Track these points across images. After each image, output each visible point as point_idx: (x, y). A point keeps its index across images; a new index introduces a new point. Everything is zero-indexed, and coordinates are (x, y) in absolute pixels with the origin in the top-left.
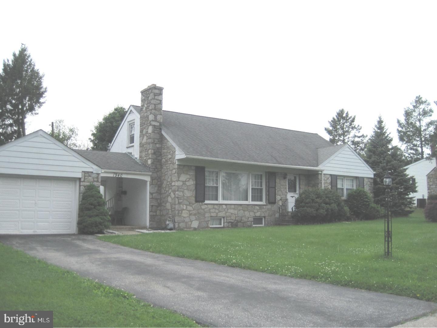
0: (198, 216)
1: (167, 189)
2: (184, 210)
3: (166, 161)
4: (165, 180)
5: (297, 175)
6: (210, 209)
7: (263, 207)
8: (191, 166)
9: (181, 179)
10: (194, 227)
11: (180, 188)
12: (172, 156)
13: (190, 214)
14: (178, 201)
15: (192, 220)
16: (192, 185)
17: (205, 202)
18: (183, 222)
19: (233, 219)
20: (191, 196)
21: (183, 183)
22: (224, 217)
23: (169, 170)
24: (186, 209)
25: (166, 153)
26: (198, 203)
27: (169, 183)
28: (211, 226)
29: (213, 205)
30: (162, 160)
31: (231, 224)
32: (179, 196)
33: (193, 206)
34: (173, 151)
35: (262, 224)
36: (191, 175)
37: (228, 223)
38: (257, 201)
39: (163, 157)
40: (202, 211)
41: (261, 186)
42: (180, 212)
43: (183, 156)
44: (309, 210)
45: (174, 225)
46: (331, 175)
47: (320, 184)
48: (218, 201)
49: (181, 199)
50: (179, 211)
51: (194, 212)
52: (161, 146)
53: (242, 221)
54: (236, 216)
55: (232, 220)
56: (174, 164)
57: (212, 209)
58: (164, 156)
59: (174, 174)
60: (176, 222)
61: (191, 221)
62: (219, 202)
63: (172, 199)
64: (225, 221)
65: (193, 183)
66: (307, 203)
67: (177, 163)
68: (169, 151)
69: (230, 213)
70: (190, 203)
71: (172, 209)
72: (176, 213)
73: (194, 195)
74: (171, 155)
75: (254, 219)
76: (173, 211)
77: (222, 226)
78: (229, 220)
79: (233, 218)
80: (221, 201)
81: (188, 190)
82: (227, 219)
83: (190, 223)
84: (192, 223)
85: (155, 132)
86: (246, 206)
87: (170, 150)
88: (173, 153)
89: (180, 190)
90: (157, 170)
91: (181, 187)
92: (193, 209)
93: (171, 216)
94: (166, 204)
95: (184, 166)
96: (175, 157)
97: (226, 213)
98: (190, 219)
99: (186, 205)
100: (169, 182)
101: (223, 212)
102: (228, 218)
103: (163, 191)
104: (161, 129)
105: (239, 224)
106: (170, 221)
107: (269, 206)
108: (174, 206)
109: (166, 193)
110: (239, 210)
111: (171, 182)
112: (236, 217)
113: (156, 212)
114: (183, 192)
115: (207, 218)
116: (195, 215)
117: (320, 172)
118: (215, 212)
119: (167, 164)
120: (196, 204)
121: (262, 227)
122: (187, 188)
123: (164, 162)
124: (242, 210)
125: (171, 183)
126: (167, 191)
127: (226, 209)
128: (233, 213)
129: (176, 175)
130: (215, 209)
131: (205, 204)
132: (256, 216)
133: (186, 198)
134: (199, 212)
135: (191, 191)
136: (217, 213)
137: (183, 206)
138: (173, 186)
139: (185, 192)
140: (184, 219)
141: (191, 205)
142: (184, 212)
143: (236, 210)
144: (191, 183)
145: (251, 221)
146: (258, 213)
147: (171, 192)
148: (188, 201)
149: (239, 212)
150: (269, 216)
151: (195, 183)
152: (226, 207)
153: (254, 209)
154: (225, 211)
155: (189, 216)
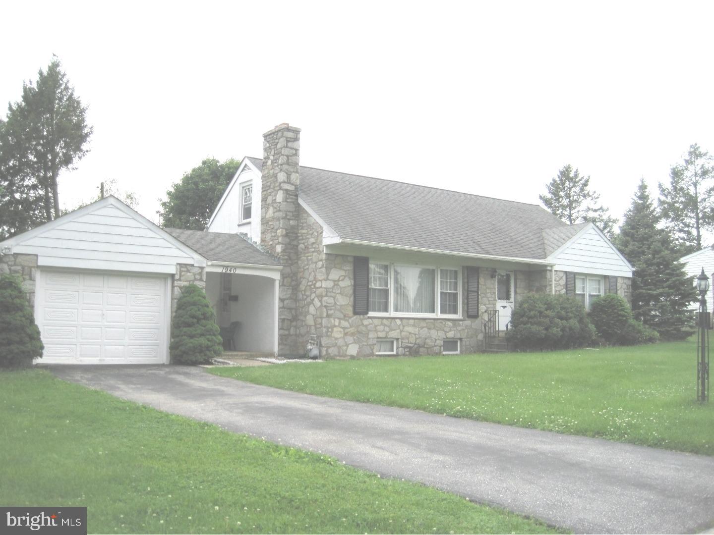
0: (357, 337)
1: (308, 293)
2: (335, 326)
3: (305, 247)
4: (304, 278)
5: (512, 271)
6: (376, 326)
7: (459, 324)
8: (348, 256)
9: (330, 277)
10: (352, 354)
11: (330, 292)
12: (317, 240)
13: (346, 334)
14: (327, 312)
15: (348, 343)
16: (349, 286)
17: (368, 313)
18: (334, 347)
19: (412, 342)
20: (347, 305)
21: (334, 284)
22: (397, 339)
23: (310, 262)
24: (339, 326)
25: (305, 235)
26: (358, 316)
27: (311, 283)
28: (377, 353)
29: (380, 320)
30: (299, 247)
31: (408, 349)
32: (328, 305)
33: (350, 321)
34: (317, 232)
35: (457, 351)
36: (348, 270)
37: (405, 348)
38: (450, 313)
39: (300, 242)
40: (364, 329)
41: (456, 289)
42: (330, 330)
43: (337, 240)
44: (535, 328)
45: (320, 352)
46: (566, 273)
47: (548, 288)
48: (388, 312)
49: (331, 310)
50: (328, 328)
51: (352, 330)
52: (298, 222)
53: (426, 346)
54: (417, 337)
56: (319, 252)
57: (379, 325)
58: (303, 239)
59: (320, 268)
60: (323, 347)
61: (347, 345)
62: (390, 315)
63: (316, 309)
64: (400, 345)
65: (350, 284)
66: (531, 318)
67: (325, 252)
68: (311, 232)
69: (407, 332)
70: (345, 316)
71: (316, 324)
72: (324, 331)
73: (351, 303)
74: (314, 238)
75: (444, 341)
76: (318, 328)
77: (395, 353)
78: (406, 343)
79: (412, 340)
80: (392, 313)
81: (342, 295)
82: (402, 342)
83: (345, 348)
84: (347, 348)
85: (288, 200)
86: (432, 321)
87: (313, 230)
88: (318, 236)
89: (329, 294)
90: (290, 262)
91: (331, 290)
92: (350, 325)
93: (315, 336)
94: (305, 316)
95: (337, 255)
96: (321, 241)
97: (401, 331)
98: (346, 342)
99: (340, 319)
100: (311, 281)
101: (397, 331)
102: (404, 341)
103: (301, 296)
104: (297, 196)
105: (421, 349)
106: (314, 344)
107: (468, 322)
108: (319, 320)
109: (306, 299)
110: (422, 328)
111: (314, 282)
112: (416, 339)
113: (289, 329)
114: (334, 298)
115: (372, 339)
116: (353, 334)
117: (549, 268)
118: (384, 330)
119: (308, 252)
120: (354, 317)
121: (456, 355)
122: (341, 291)
123: (302, 249)
124: (426, 327)
125: (315, 284)
126: (307, 296)
127: (402, 325)
128: (413, 332)
129: (324, 270)
130: (385, 325)
131: (369, 318)
132: (447, 338)
133: (339, 307)
134: (359, 329)
135: (346, 296)
136: (387, 333)
137: (334, 321)
138: (318, 288)
139: (337, 298)
140: (336, 341)
141: (347, 318)
142: (335, 329)
143: (416, 327)
144: (347, 283)
145: (440, 345)
146: (450, 333)
147: (315, 298)
148: (342, 312)
149: (421, 331)
150: (467, 337)
151: (353, 284)
152: (402, 323)
153: (445, 326)
154: (399, 328)
155: (344, 336)
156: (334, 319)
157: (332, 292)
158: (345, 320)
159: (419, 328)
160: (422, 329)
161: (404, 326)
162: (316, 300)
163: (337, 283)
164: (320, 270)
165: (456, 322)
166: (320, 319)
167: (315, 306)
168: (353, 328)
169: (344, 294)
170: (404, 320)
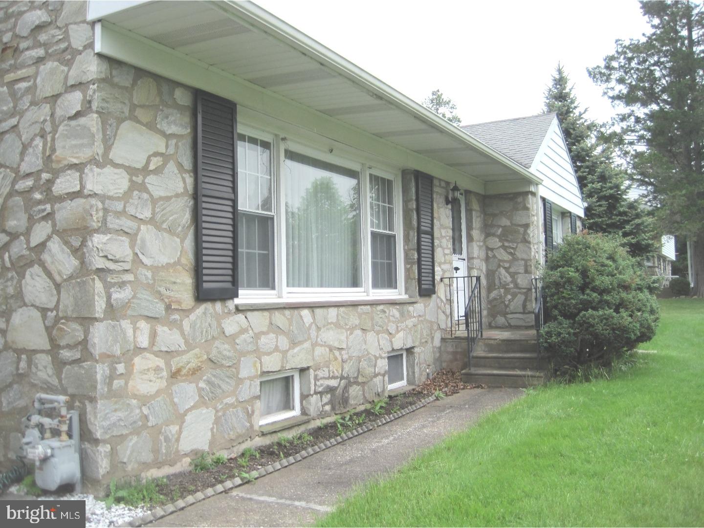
0: (209, 382)
1: (16, 223)
2: (139, 350)
7: (408, 311)
9: (118, 153)
10: (195, 447)
11: (119, 214)
13: (175, 375)
14: (109, 297)
15: (182, 409)
16: (177, 196)
17: (237, 295)
18: (137, 432)
19: (336, 374)
20: (175, 264)
21: (131, 181)
22: (303, 371)
24: (150, 349)
26: (208, 305)
27: (29, 183)
29: (266, 314)
31: (329, 396)
32: (112, 266)
33: (186, 324)
35: (402, 378)
36: (173, 136)
37: (321, 393)
38: (385, 286)
40: (225, 348)
41: (392, 226)
42: (121, 368)
45: (84, 460)
46: (544, 201)
48: (274, 288)
49: (122, 285)
50: (111, 359)
51: (190, 360)
53: (360, 380)
54: (345, 356)
55: (334, 378)
56: (69, 55)
57: (263, 333)
59: (71, 118)
60: (96, 442)
61: (180, 418)
62: (281, 296)
63: (58, 286)
64: (313, 388)
67: (98, 48)
69: (325, 345)
70: (168, 308)
71: (55, 347)
72: (99, 377)
73: (189, 258)
75: (389, 358)
76: (64, 363)
77: (297, 412)
78: (324, 378)
79: (336, 367)
81: (158, 228)
82: (316, 379)
83: (174, 428)
84: (181, 428)
89: (113, 223)
91: (119, 206)
94: (8, 314)
95: (140, 73)
96: (82, 8)
97: (314, 345)
98: (175, 407)
99: (152, 320)
100: (28, 175)
101: (305, 345)
102: (320, 374)
105: (351, 391)
106: (56, 433)
107: (419, 307)
108: (75, 331)
110: (352, 329)
111: (45, 176)
112: (343, 361)
114: (132, 237)
115: (248, 382)
116: (195, 374)
118: (276, 349)
120: (198, 312)
122: (154, 213)
125: (50, 182)
126: (14, 236)
127: (314, 326)
128: (336, 345)
129: (92, 121)
130: (278, 332)
131: (238, 309)
132: (393, 350)
133: (149, 274)
134: (214, 354)
135: (170, 231)
136: (284, 353)
137: (135, 329)
138: (61, 199)
139: (143, 241)
140: (145, 411)
141: (176, 316)
142: (139, 362)
143: (342, 328)
145: (382, 372)
146: (397, 336)
147: (49, 238)
148: (159, 293)
149: (351, 337)
150: (421, 344)
151: (190, 188)
152: (314, 318)
153: (389, 321)
154: (309, 338)
155: (169, 386)
156: (134, 320)
157: (123, 213)
158: (176, 325)
159: (347, 330)
160: (351, 334)
161: (318, 329)
162: (55, 246)
163: (139, 179)
164: (73, 123)
165: (406, 307)
166: (75, 326)
167: (49, 274)
168: (197, 351)
169: (164, 226)
170: (318, 311)
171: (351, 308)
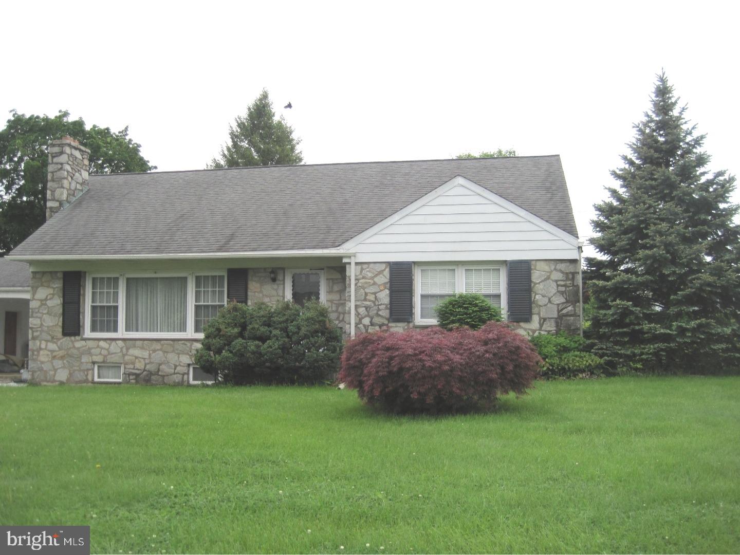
0: (67, 361)
2: (41, 349)
6: (90, 349)
8: (56, 272)
9: (37, 296)
10: (61, 380)
13: (54, 357)
14: (33, 334)
15: (56, 368)
16: (58, 305)
18: (40, 371)
19: (140, 368)
20: (56, 325)
21: (41, 303)
24: (46, 349)
26: (68, 338)
29: (97, 341)
31: (134, 377)
32: (34, 326)
33: (59, 343)
36: (57, 287)
37: (130, 375)
40: (75, 351)
41: (221, 300)
42: (35, 353)
46: (389, 263)
49: (37, 331)
50: (33, 351)
51: (61, 353)
53: (160, 373)
54: (147, 361)
57: (95, 348)
60: (29, 371)
61: (55, 370)
70: (53, 338)
73: (60, 324)
77: (120, 380)
78: (131, 369)
79: (140, 365)
80: (122, 333)
81: (50, 315)
82: (125, 368)
83: (52, 373)
84: (55, 373)
86: (171, 342)
89: (35, 315)
92: (58, 347)
95: (44, 273)
97: (124, 355)
98: (53, 366)
99: (47, 341)
101: (119, 354)
105: (153, 377)
110: (154, 351)
112: (146, 364)
114: (40, 318)
115: (85, 364)
116: (62, 358)
118: (100, 354)
120: (64, 339)
122: (48, 311)
124: (161, 350)
127: (125, 347)
128: (140, 356)
130: (102, 348)
131: (82, 339)
133: (46, 328)
134: (69, 353)
135: (55, 316)
136: (106, 356)
137: (41, 343)
139: (44, 319)
140: (43, 365)
141: (55, 340)
142: (42, 352)
143: (147, 349)
144: (56, 302)
148: (50, 333)
149: (154, 354)
151: (62, 302)
155: (52, 360)
156: (41, 341)
157: (38, 312)
158: (54, 343)
159: (149, 351)
161: (128, 349)
163: (44, 302)
168: (63, 351)
169: (53, 314)
170: (128, 342)
171: (154, 342)
